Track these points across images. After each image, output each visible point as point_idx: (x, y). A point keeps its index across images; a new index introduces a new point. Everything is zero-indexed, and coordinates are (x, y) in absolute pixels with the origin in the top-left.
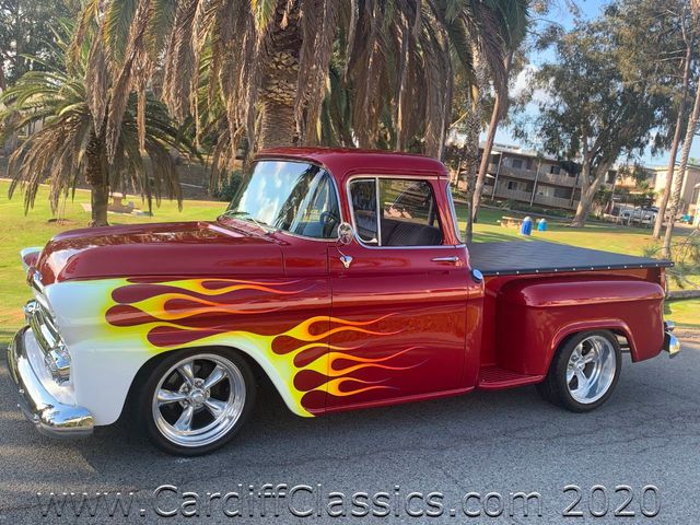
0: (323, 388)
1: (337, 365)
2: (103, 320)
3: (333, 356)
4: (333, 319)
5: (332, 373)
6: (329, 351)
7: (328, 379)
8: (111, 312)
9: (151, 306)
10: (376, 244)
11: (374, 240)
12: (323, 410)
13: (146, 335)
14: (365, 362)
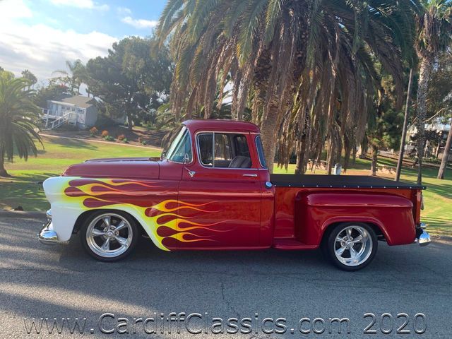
0: (174, 236)
1: (181, 225)
2: (64, 194)
3: (179, 220)
4: (179, 202)
5: (179, 229)
6: (177, 218)
7: (176, 232)
8: (67, 191)
9: (85, 189)
10: (211, 166)
11: (210, 164)
12: (175, 248)
13: (82, 201)
14: (198, 225)
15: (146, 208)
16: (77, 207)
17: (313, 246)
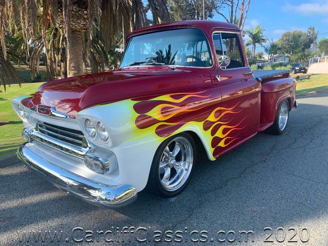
1: (224, 131)
2: (134, 126)
3: (223, 127)
4: (222, 108)
5: (223, 136)
6: (221, 125)
7: (221, 139)
8: (137, 120)
12: (218, 156)
13: (154, 131)
14: (233, 128)
15: (203, 122)
16: (151, 140)
17: (272, 123)
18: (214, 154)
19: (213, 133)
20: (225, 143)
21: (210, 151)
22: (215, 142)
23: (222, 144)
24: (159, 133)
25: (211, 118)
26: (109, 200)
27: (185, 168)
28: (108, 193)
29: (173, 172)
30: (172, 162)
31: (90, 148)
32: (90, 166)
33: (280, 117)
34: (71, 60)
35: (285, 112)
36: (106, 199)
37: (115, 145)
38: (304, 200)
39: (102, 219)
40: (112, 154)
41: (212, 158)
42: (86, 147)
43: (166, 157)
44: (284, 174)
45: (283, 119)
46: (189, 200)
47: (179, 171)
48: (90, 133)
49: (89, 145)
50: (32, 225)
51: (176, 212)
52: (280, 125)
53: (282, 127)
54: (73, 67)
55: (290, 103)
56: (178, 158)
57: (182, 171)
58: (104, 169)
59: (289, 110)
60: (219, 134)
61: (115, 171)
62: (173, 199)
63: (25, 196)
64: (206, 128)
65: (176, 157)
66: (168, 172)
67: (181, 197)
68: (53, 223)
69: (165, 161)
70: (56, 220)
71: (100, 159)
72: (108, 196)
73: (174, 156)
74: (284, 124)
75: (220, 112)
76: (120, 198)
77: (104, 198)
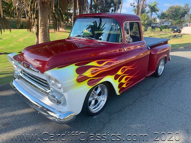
4: (126, 67)
5: (125, 82)
6: (125, 76)
12: (122, 92)
13: (87, 83)
14: (131, 77)
15: (114, 76)
17: (154, 71)
18: (119, 92)
19: (120, 81)
20: (126, 85)
21: (117, 90)
22: (121, 85)
23: (124, 86)
24: (89, 84)
25: (119, 73)
26: (61, 119)
27: (103, 100)
28: (60, 116)
29: (96, 101)
30: (96, 97)
31: (51, 90)
32: (51, 100)
33: (160, 67)
34: (41, 20)
35: (163, 65)
36: (59, 119)
37: (65, 91)
38: (165, 121)
39: (57, 127)
40: (63, 95)
41: (118, 94)
42: (49, 90)
43: (93, 94)
44: (157, 104)
45: (161, 68)
46: (104, 118)
47: (99, 101)
48: (51, 83)
49: (51, 89)
50: (19, 129)
51: (96, 125)
52: (159, 72)
53: (160, 73)
54: (43, 25)
55: (166, 59)
56: (99, 94)
57: (101, 101)
58: (59, 102)
59: (165, 63)
60: (123, 81)
61: (65, 104)
62: (95, 117)
63: (15, 110)
64: (115, 79)
65: (98, 94)
66: (93, 102)
67: (99, 115)
68: (31, 128)
69: (92, 96)
70: (32, 126)
71: (56, 97)
72: (60, 117)
73: (97, 93)
74: (161, 71)
75: (124, 69)
76: (67, 118)
77: (58, 118)
